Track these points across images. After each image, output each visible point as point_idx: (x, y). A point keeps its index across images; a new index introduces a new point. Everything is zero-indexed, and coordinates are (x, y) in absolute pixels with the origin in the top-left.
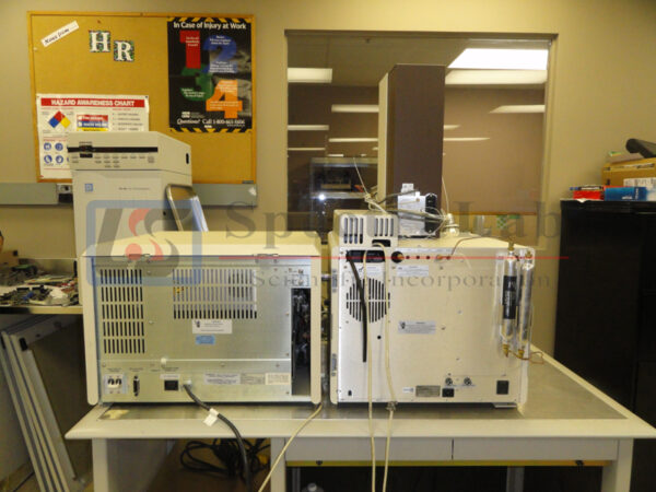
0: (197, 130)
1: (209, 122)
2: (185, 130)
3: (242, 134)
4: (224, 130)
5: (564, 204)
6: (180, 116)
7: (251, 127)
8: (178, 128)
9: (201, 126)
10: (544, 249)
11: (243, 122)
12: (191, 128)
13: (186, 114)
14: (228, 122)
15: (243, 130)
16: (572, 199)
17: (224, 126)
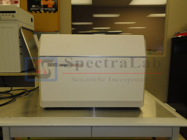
0: (38, 12)
1: (42, 9)
2: (33, 12)
3: (54, 13)
4: (48, 12)
5: (173, 39)
6: (31, 7)
7: (57, 11)
8: (31, 12)
9: (39, 10)
10: (165, 56)
11: (54, 9)
12: (35, 11)
13: (34, 6)
14: (49, 9)
15: (55, 12)
16: (175, 37)
17: (48, 10)
